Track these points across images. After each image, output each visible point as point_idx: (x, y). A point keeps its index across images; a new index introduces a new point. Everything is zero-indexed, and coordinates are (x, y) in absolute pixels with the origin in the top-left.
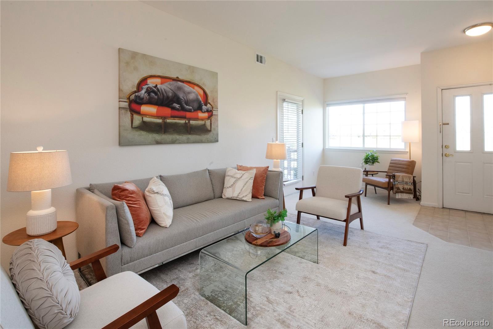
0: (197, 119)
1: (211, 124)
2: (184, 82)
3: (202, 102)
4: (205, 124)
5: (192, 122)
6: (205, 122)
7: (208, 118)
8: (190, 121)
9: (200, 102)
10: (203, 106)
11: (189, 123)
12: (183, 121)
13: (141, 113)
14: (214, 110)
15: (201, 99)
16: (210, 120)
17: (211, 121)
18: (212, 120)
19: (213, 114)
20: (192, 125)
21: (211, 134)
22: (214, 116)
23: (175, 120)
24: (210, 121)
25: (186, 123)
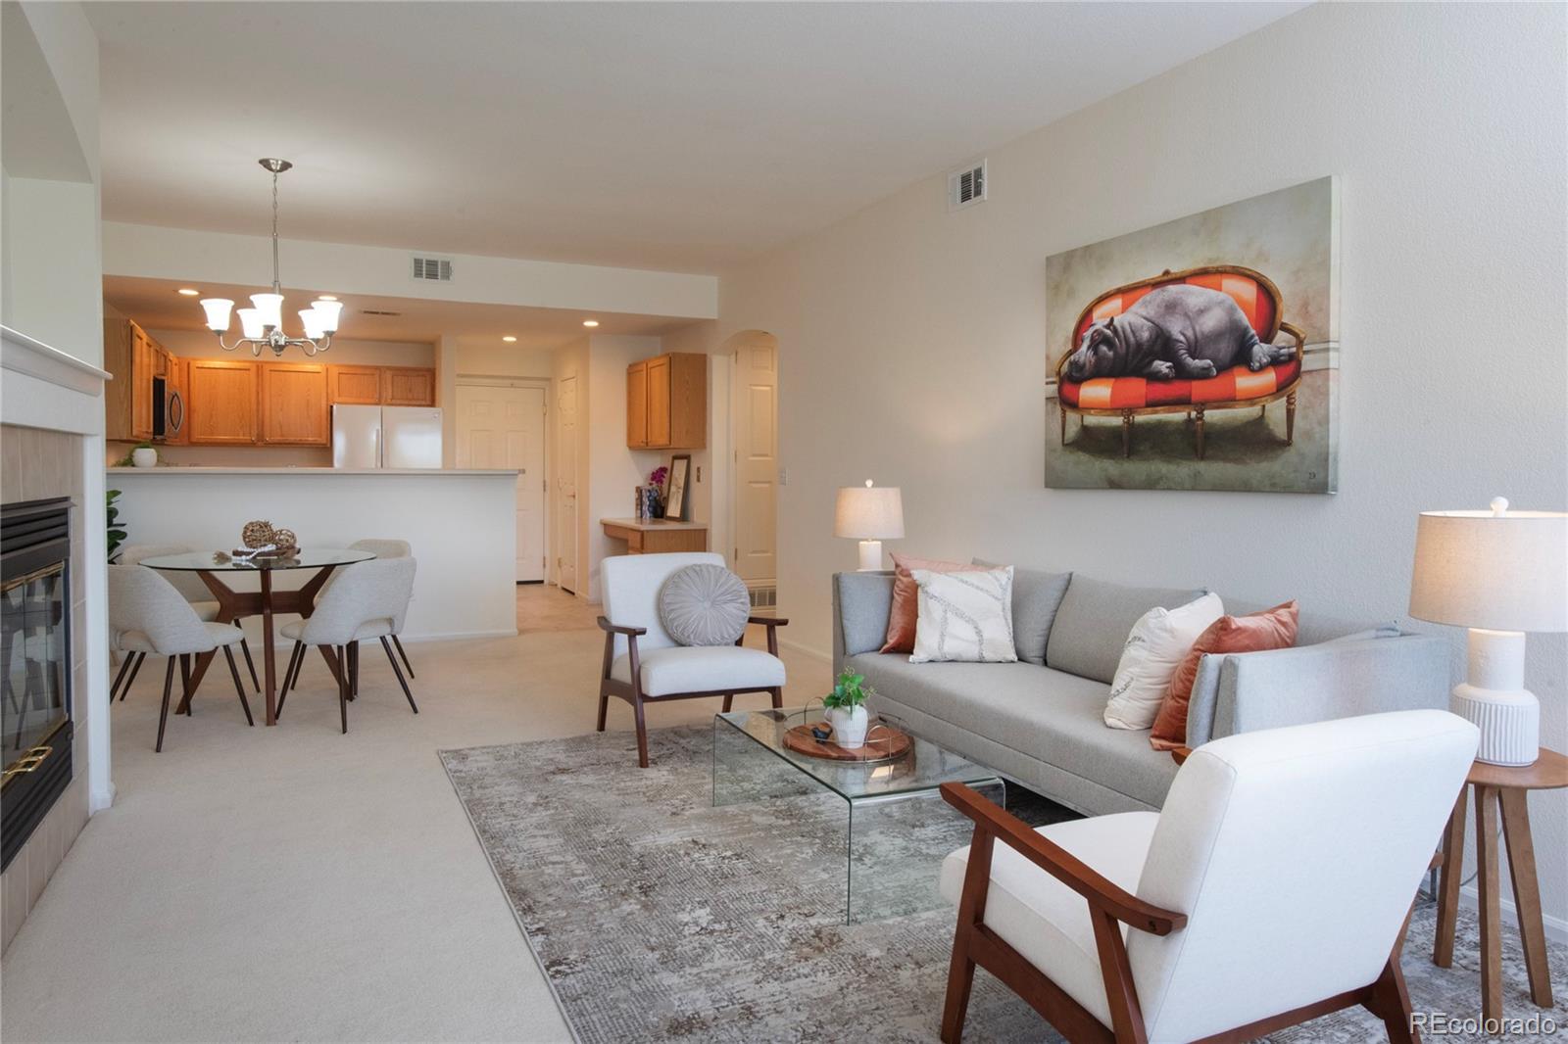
0: (1229, 400)
1: (1290, 414)
2: (1188, 280)
3: (1253, 332)
4: (1263, 416)
5: (1212, 415)
6: (1264, 406)
7: (1278, 391)
8: (1206, 412)
9: (1246, 330)
10: (1254, 344)
11: (1201, 419)
12: (1178, 416)
13: (1080, 405)
14: (1305, 352)
15: (1246, 321)
16: (1285, 398)
17: (1289, 403)
18: (1297, 395)
19: (1303, 369)
20: (1212, 425)
21: (1289, 456)
22: (1306, 379)
23: (1156, 412)
24: (1288, 401)
25: (1189, 420)
